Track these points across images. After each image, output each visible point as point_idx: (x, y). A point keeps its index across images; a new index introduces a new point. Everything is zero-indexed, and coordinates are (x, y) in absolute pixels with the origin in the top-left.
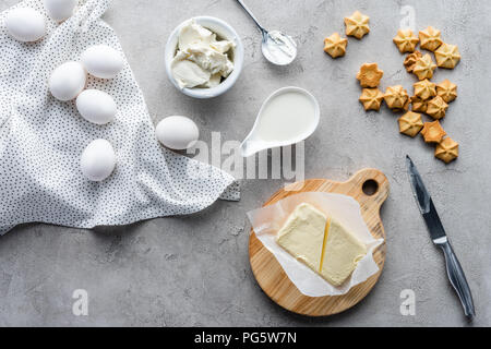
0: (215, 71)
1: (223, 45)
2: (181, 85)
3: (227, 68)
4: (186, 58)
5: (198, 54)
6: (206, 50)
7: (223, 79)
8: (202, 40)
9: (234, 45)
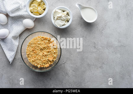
0: (66, 20)
1: (65, 13)
2: (59, 26)
3: (68, 18)
4: (57, 19)
5: (60, 17)
6: (62, 15)
7: (68, 21)
8: (60, 13)
9: (68, 11)
